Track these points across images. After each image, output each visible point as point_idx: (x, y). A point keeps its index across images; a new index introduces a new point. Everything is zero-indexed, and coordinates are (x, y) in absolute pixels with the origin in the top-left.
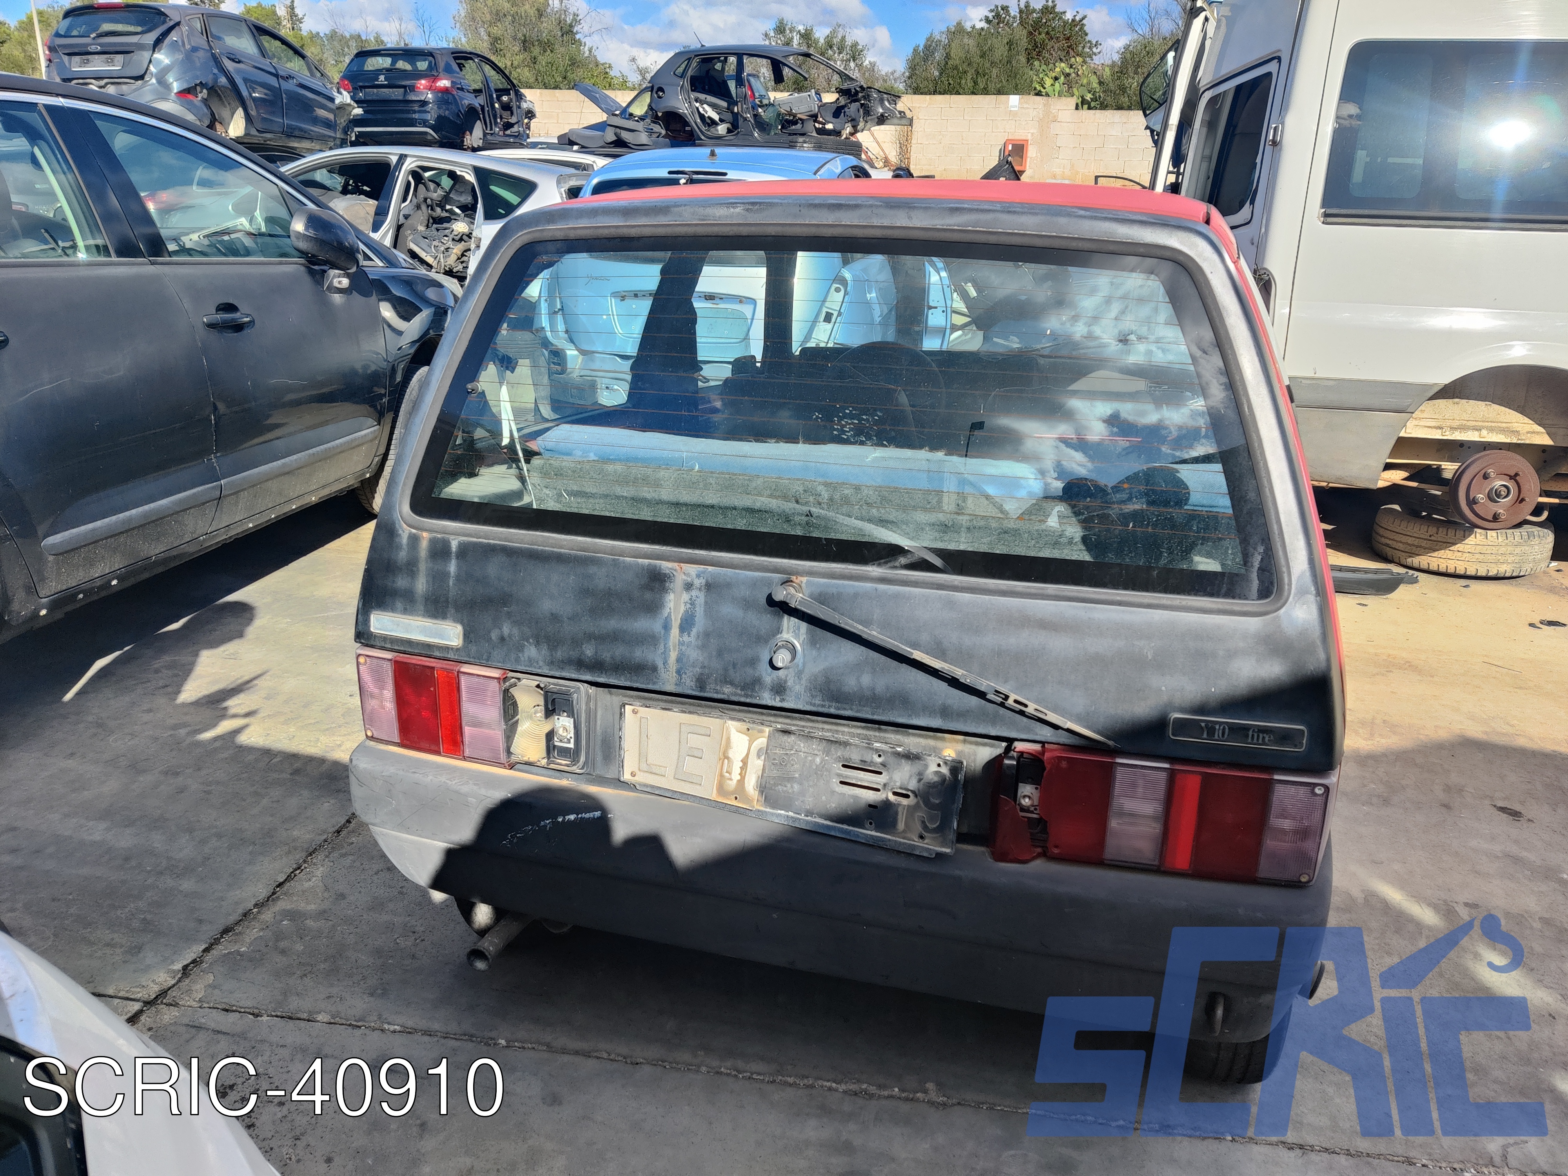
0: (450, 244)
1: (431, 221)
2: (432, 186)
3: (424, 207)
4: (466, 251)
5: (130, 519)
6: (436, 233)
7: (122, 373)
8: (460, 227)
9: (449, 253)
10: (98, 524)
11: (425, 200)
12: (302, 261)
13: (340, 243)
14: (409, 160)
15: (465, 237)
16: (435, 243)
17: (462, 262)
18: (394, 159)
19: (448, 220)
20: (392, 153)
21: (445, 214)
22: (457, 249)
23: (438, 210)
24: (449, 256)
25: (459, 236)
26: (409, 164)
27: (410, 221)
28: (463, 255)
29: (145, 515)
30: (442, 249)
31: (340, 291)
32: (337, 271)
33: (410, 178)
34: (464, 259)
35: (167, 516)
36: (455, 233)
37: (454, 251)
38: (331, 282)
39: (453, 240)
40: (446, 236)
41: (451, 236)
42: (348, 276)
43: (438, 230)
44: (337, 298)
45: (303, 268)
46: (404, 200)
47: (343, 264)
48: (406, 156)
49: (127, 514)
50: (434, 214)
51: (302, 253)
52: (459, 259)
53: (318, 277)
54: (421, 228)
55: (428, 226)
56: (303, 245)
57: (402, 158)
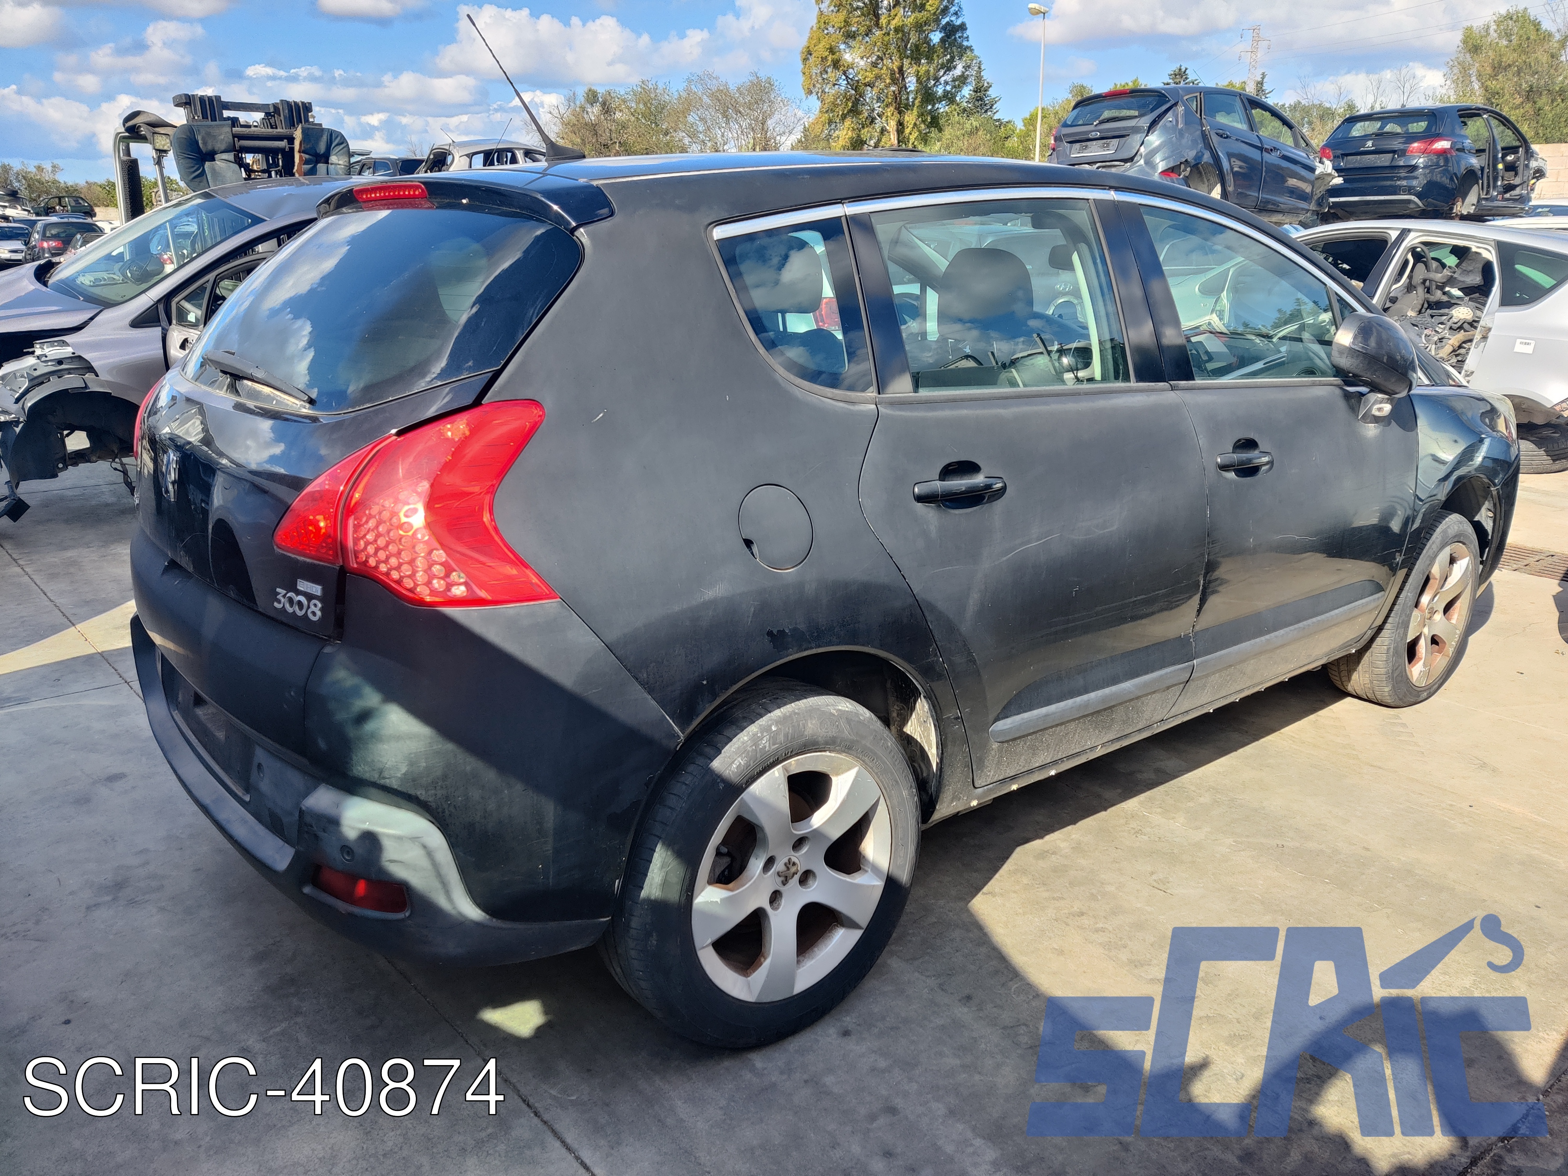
0: (1446, 333)
1: (1426, 305)
2: (1434, 264)
3: (1421, 290)
4: (1464, 342)
5: (1087, 705)
6: (1429, 319)
7: (1115, 528)
8: (1462, 313)
9: (1443, 344)
10: (1052, 708)
11: (1424, 281)
12: (1337, 380)
13: (1391, 358)
14: (1412, 235)
15: (1466, 326)
16: (1426, 332)
17: (1457, 356)
18: (1394, 235)
19: (1450, 305)
20: (1391, 228)
21: (1445, 298)
22: (1455, 339)
23: (1439, 293)
24: (1443, 347)
25: (1459, 324)
26: (1412, 240)
27: (1397, 305)
28: (1460, 347)
29: (1104, 699)
30: (1436, 338)
31: (1377, 420)
32: (1380, 396)
33: (1410, 255)
34: (1462, 351)
35: (1126, 702)
36: (1454, 320)
37: (1451, 342)
38: (1370, 409)
39: (1451, 328)
40: (1442, 323)
41: (1449, 324)
42: (1390, 401)
43: (1432, 316)
44: (1371, 430)
45: (1338, 391)
46: (1397, 280)
47: (1390, 386)
48: (1409, 231)
49: (1085, 697)
50: (1432, 298)
51: (1339, 372)
52: (1454, 351)
53: (1354, 401)
54: (1411, 313)
55: (1420, 312)
56: (1345, 362)
57: (1404, 232)
